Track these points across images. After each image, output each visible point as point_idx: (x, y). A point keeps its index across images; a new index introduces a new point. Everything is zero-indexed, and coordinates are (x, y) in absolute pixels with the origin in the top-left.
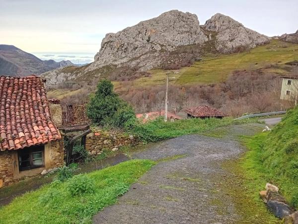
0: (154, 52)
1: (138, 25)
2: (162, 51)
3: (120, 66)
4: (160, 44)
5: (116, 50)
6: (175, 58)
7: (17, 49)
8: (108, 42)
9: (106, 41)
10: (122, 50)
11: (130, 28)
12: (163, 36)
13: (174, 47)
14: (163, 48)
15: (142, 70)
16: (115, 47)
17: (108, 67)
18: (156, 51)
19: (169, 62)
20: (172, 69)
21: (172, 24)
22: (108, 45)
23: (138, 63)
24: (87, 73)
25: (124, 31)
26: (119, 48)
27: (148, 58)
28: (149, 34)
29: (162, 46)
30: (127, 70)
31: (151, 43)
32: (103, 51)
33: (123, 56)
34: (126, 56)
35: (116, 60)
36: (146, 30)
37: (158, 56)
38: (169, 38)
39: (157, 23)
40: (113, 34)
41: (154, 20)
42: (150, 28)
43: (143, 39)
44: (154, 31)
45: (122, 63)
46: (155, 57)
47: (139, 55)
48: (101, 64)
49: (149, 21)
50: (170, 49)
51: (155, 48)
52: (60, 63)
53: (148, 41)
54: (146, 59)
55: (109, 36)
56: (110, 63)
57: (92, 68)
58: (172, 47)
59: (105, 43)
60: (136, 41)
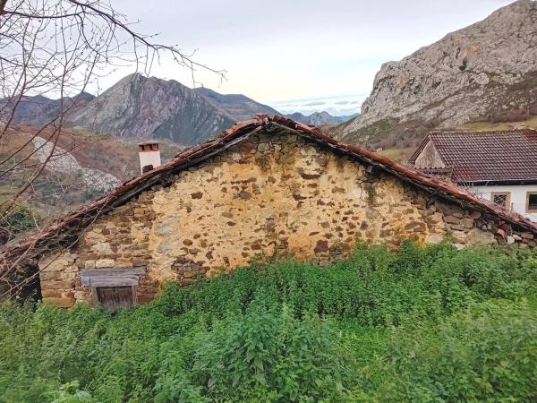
0: (473, 89)
1: (443, 40)
2: (491, 85)
3: (404, 120)
4: (487, 73)
5: (399, 90)
6: (518, 97)
7: (248, 99)
8: (386, 79)
9: (381, 77)
10: (411, 90)
11: (427, 48)
12: (495, 55)
13: (519, 75)
14: (495, 78)
15: (447, 125)
16: (398, 86)
17: (383, 124)
18: (478, 86)
19: (505, 107)
20: (509, 120)
21: (515, 29)
22: (385, 84)
23: (440, 113)
24: (346, 137)
25: (415, 54)
26: (404, 88)
27: (462, 101)
28: (464, 54)
29: (492, 75)
30: (417, 127)
31: (469, 71)
32: (375, 95)
33: (413, 99)
34: (418, 101)
35: (397, 110)
36: (459, 49)
37: (482, 97)
38: (507, 59)
39: (482, 32)
40: (395, 62)
41: (477, 26)
42: (466, 43)
43: (451, 67)
44: (475, 48)
45: (408, 115)
46: (474, 99)
47: (443, 97)
48: (372, 118)
49: (465, 29)
50: (510, 80)
51: (477, 80)
52: (310, 117)
53: (462, 68)
54: (456, 103)
55: (388, 67)
56: (386, 115)
57: (355, 127)
58: (514, 75)
59: (381, 80)
60: (437, 71)
